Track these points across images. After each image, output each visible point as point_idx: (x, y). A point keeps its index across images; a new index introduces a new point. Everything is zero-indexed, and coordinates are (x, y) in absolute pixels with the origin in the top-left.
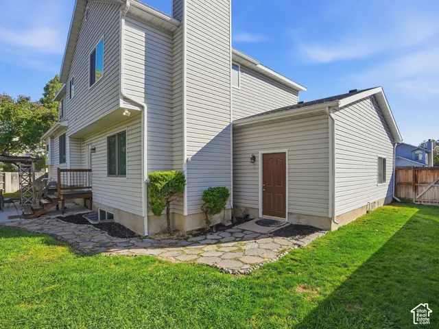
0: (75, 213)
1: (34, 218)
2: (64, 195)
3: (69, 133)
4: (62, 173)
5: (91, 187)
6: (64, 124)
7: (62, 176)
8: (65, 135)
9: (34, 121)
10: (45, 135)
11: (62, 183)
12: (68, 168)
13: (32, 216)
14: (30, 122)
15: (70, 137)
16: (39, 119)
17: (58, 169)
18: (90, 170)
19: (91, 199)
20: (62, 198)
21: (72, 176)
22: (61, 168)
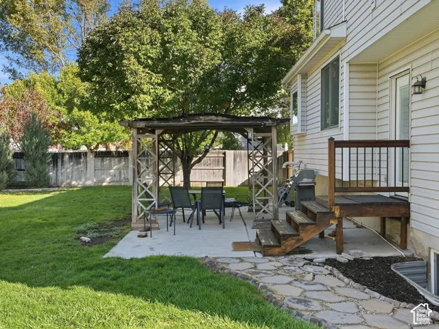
0: (369, 254)
1: (279, 255)
2: (342, 206)
3: (347, 55)
4: (338, 150)
5: (407, 190)
6: (338, 32)
7: (338, 157)
8: (337, 59)
9: (269, 52)
10: (289, 74)
11: (338, 176)
12: (346, 138)
13: (277, 250)
14: (263, 53)
15: (350, 64)
16: (277, 45)
17: (331, 139)
18: (405, 144)
19: (405, 219)
20: (337, 213)
21: (354, 157)
22: (337, 138)
